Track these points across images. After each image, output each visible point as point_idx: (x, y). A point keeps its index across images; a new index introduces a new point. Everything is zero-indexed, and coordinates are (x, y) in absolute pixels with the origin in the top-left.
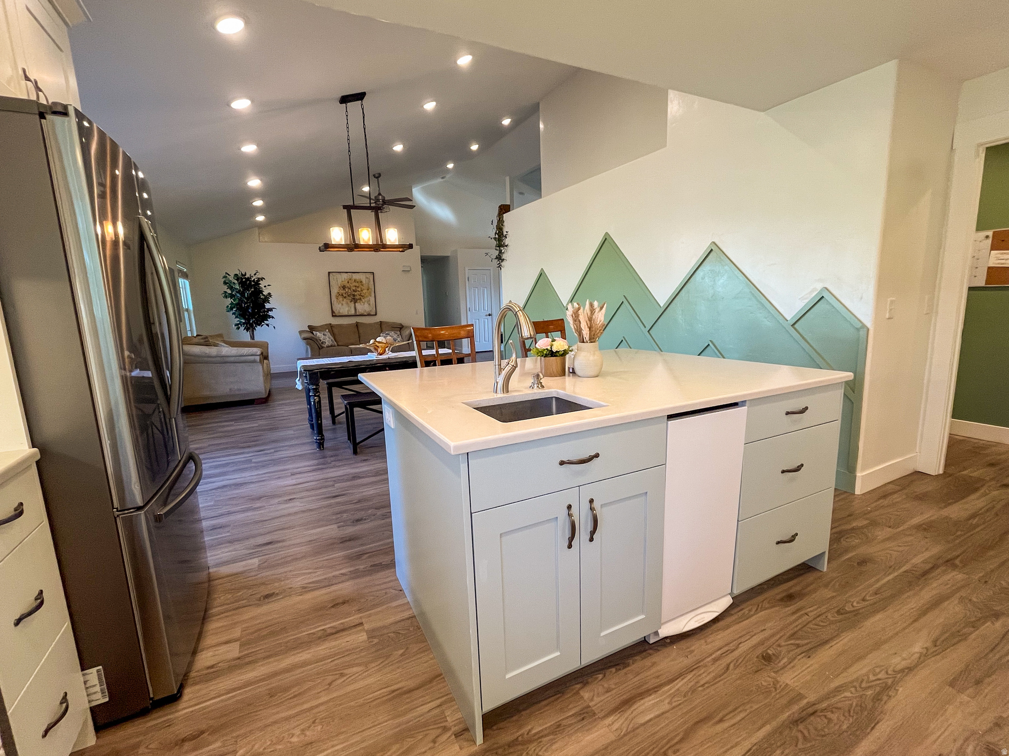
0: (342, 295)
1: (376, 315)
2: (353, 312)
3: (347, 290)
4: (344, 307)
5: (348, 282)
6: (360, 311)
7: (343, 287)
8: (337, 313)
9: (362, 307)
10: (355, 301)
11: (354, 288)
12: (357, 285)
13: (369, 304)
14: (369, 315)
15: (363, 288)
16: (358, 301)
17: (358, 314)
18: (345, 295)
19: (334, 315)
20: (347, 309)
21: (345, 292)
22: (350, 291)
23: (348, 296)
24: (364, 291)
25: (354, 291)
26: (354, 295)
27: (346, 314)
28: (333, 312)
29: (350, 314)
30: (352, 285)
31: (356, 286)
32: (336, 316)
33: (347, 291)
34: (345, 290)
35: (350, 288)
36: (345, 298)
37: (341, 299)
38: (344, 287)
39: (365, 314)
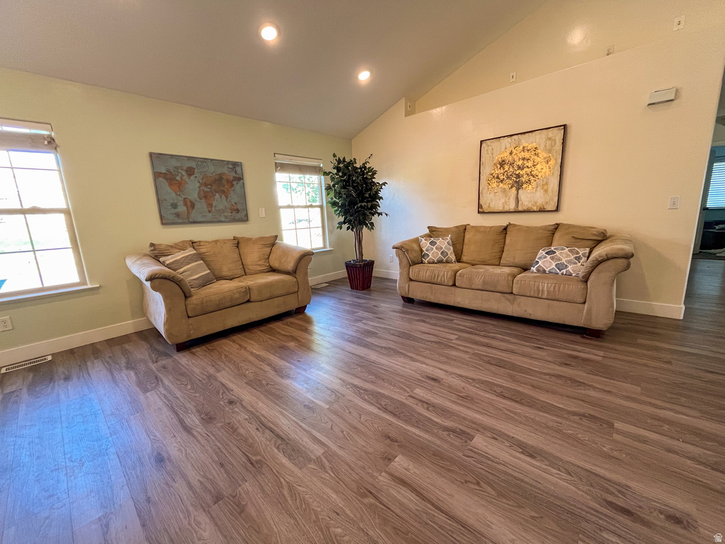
0: (498, 178)
1: (557, 210)
2: (512, 206)
3: (506, 167)
4: (498, 198)
5: (511, 153)
6: (526, 203)
7: (500, 164)
8: (485, 208)
9: (530, 196)
10: (519, 185)
11: (520, 163)
12: (527, 155)
13: (546, 191)
14: (542, 211)
15: (537, 159)
16: (524, 186)
17: (520, 209)
18: (502, 177)
19: (481, 211)
20: (503, 200)
21: (502, 171)
22: (511, 169)
23: (508, 178)
24: (539, 167)
25: (519, 168)
26: (518, 176)
27: (501, 209)
28: (480, 206)
29: (507, 208)
30: (516, 159)
31: (524, 159)
32: (484, 213)
33: (506, 169)
34: (504, 169)
35: (512, 164)
36: (502, 181)
37: (495, 185)
38: (502, 164)
39: (535, 209)
